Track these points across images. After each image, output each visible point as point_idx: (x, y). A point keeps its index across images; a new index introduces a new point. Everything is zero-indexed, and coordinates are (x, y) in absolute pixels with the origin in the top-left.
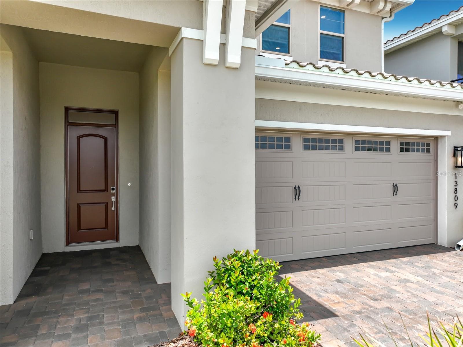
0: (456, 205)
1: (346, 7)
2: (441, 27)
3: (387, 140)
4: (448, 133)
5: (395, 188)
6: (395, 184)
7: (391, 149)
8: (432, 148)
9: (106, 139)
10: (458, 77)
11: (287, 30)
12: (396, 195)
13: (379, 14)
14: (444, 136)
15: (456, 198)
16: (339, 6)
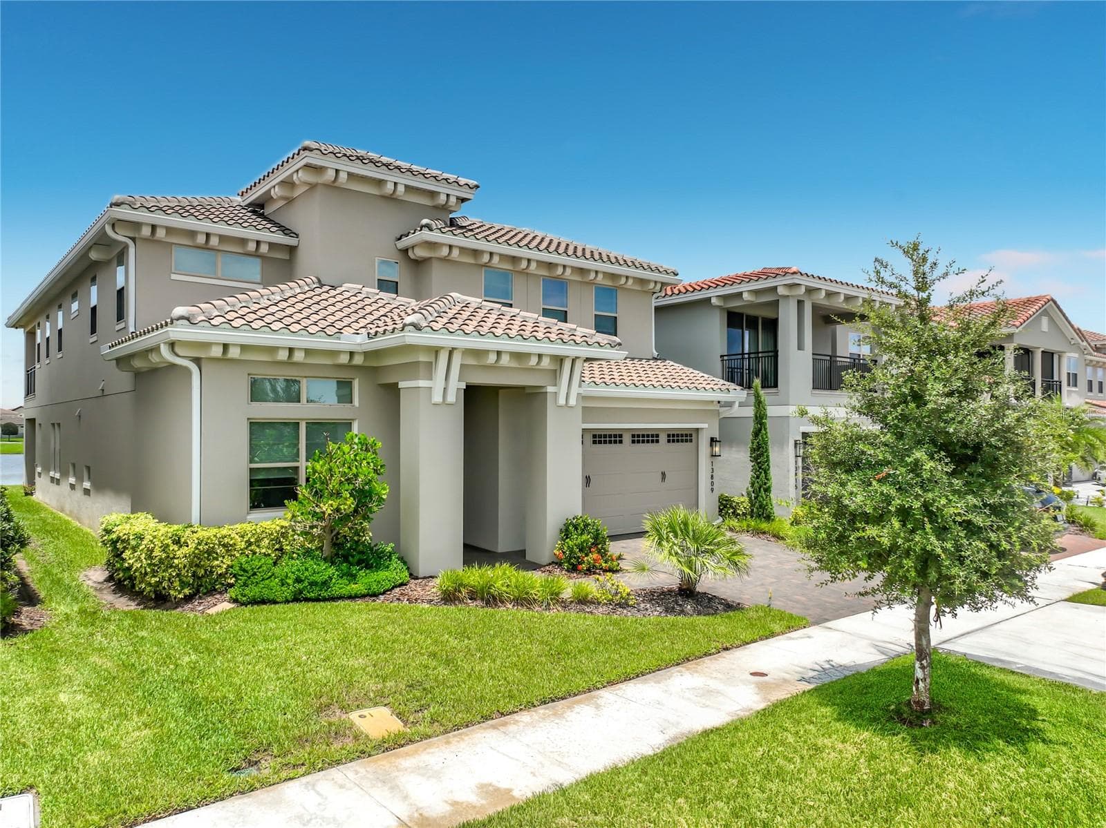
1: (619, 286)
3: (657, 433)
4: (706, 426)
5: (663, 476)
6: (663, 472)
7: (660, 441)
8: (694, 438)
12: (664, 482)
13: (649, 290)
14: (702, 429)
15: (712, 483)
16: (611, 284)
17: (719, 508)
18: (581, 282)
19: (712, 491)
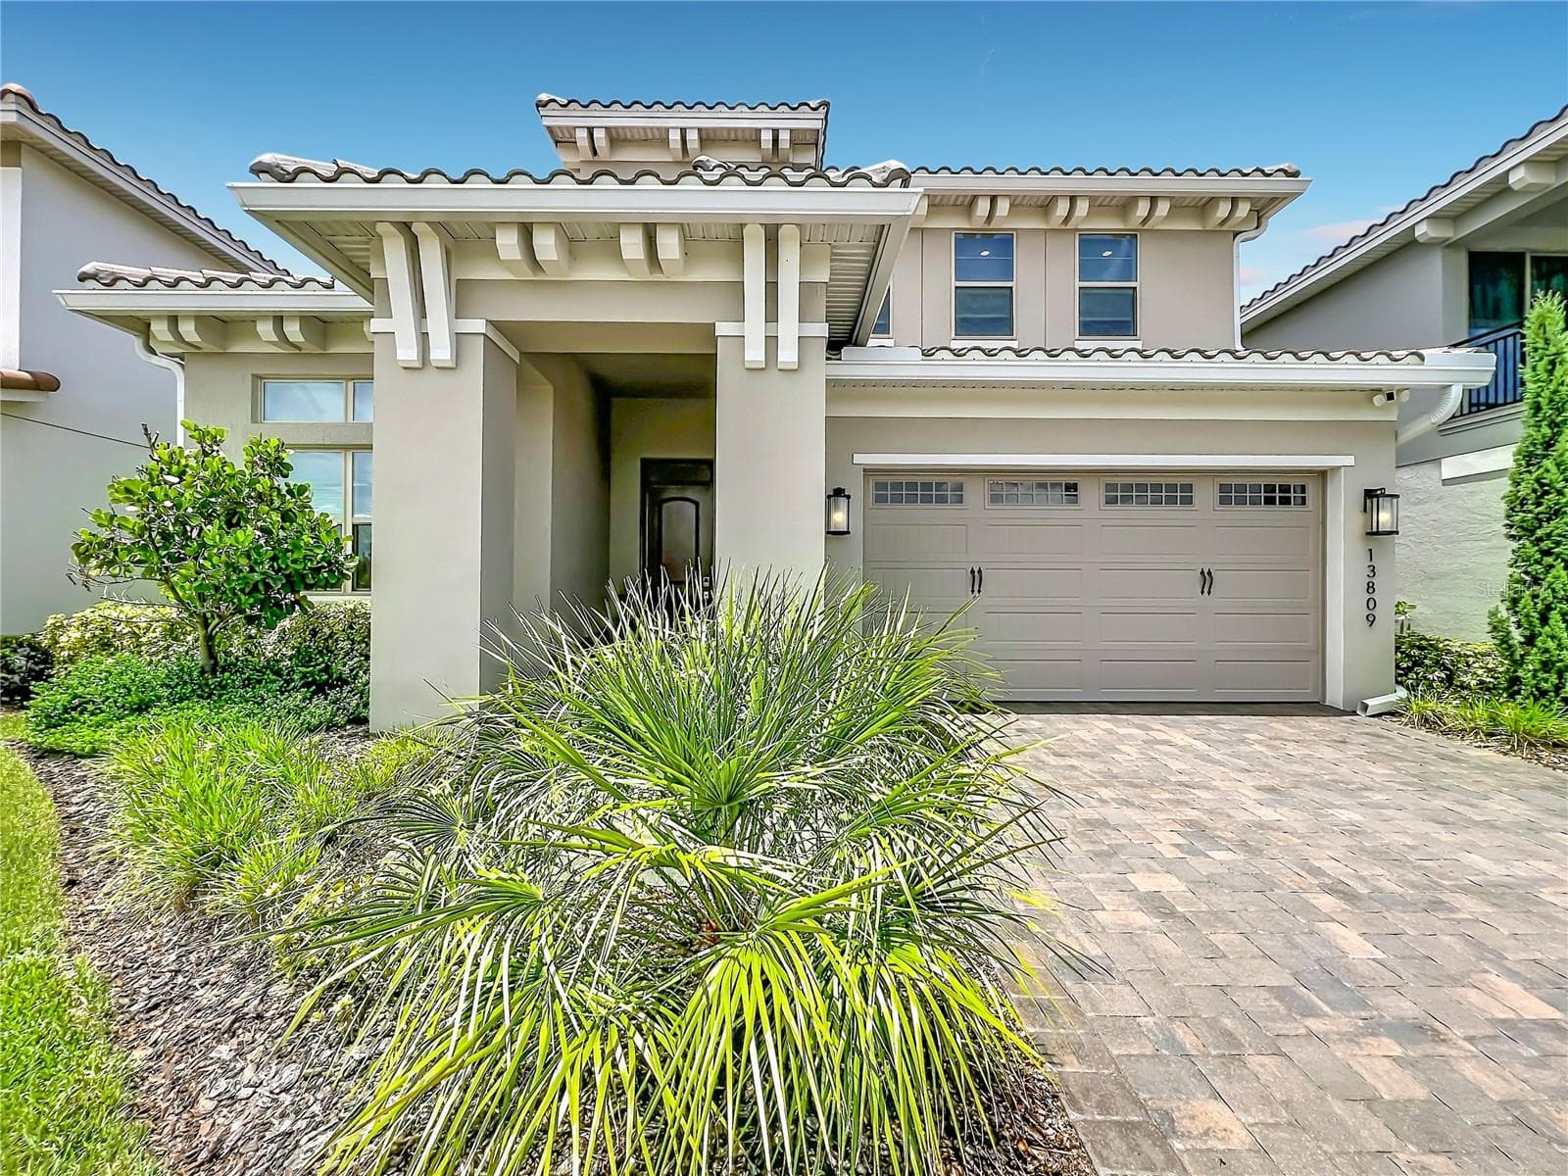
0: (1371, 619)
1: (1140, 227)
2: (1413, 227)
3: (1187, 481)
4: (1350, 460)
5: (1207, 579)
6: (1206, 572)
7: (1195, 500)
8: (1310, 495)
9: (697, 504)
10: (1470, 333)
11: (1008, 291)
12: (1209, 593)
13: (1225, 228)
14: (1338, 468)
15: (1372, 604)
16: (1122, 227)
17: (1398, 667)
18: (1045, 231)
19: (1371, 620)
